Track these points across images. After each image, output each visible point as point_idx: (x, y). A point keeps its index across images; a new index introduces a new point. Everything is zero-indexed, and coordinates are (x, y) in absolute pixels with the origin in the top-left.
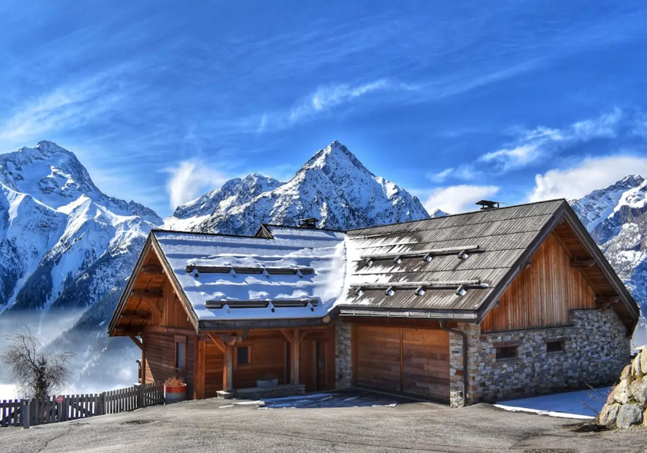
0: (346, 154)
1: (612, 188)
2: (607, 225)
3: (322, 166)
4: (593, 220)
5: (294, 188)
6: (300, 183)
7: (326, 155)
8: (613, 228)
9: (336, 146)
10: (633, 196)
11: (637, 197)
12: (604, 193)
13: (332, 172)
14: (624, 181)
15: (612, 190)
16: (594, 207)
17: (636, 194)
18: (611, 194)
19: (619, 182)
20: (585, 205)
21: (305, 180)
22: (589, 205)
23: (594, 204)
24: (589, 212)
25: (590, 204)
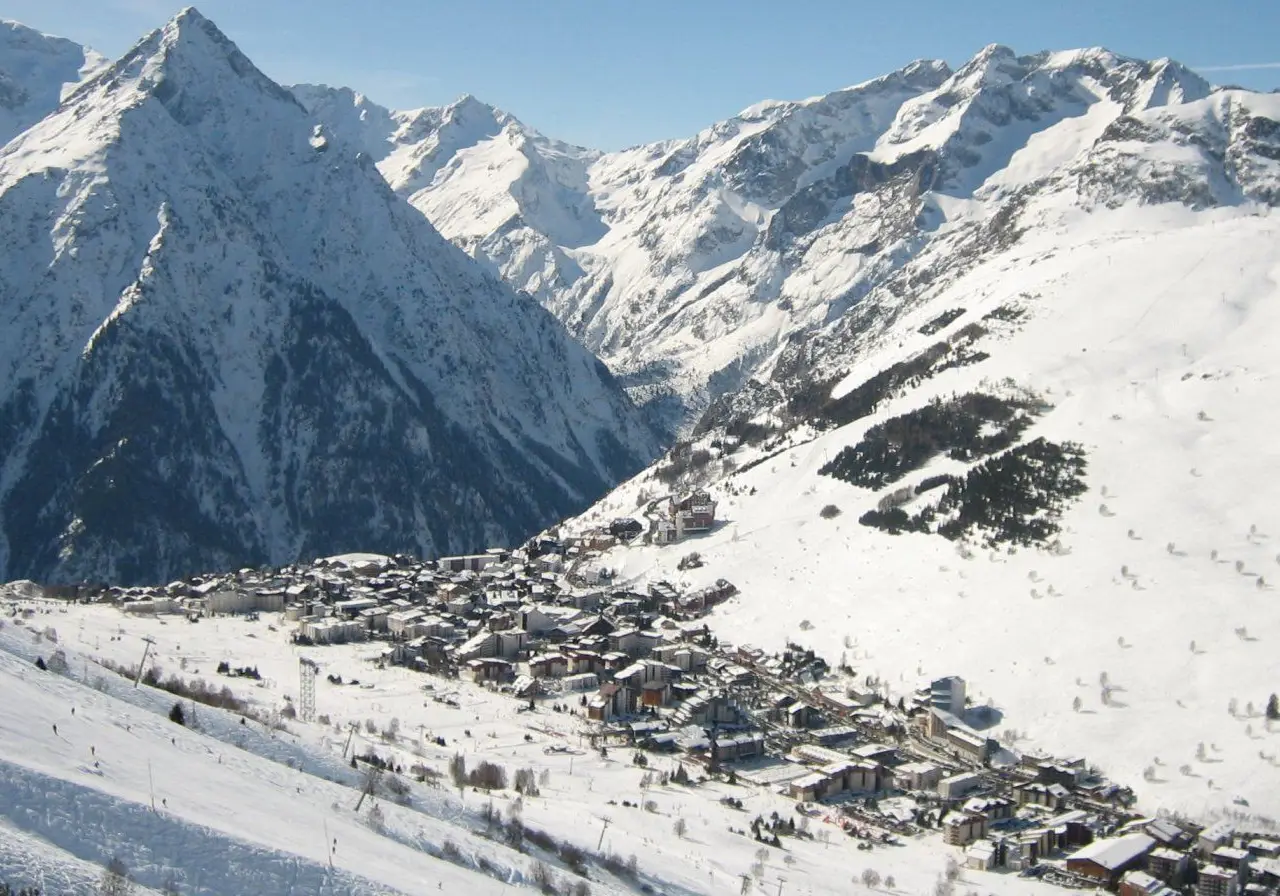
0: (216, 42)
1: (879, 87)
2: (819, 195)
3: (157, 78)
4: (816, 163)
5: (96, 158)
6: (108, 147)
7: (168, 53)
8: (831, 201)
9: (192, 21)
10: (917, 115)
11: (923, 117)
12: (855, 100)
13: (180, 92)
14: (908, 72)
15: (878, 92)
16: (825, 133)
17: (925, 109)
18: (871, 102)
19: (895, 75)
20: (803, 130)
21: (119, 140)
22: (811, 129)
23: (826, 127)
24: (810, 146)
25: (815, 127)
